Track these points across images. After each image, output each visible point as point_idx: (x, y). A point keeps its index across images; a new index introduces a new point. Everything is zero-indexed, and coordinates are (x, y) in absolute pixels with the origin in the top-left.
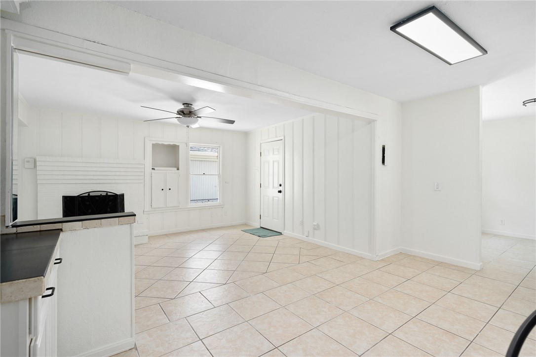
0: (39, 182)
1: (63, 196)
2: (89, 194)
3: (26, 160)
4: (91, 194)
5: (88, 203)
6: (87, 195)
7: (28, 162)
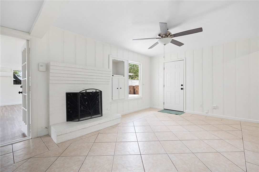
0: (50, 82)
1: (66, 93)
2: (86, 91)
3: (40, 64)
4: (88, 91)
5: (85, 97)
6: (84, 91)
7: (42, 66)
